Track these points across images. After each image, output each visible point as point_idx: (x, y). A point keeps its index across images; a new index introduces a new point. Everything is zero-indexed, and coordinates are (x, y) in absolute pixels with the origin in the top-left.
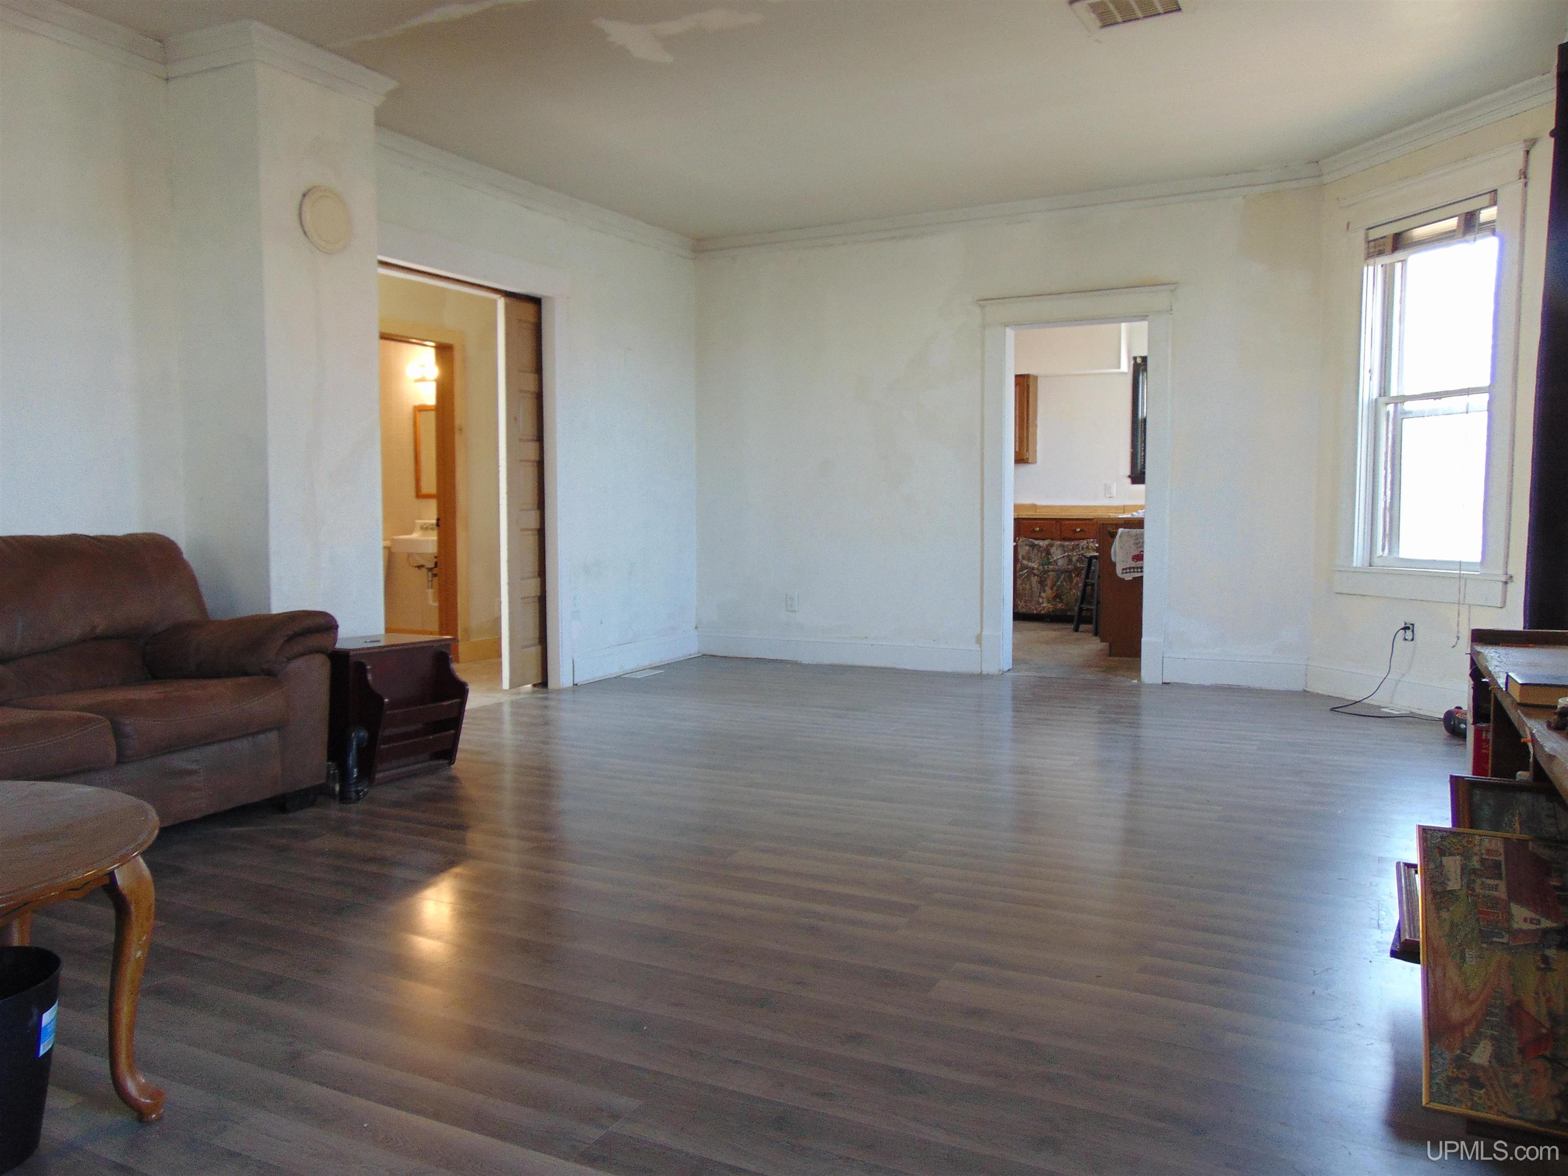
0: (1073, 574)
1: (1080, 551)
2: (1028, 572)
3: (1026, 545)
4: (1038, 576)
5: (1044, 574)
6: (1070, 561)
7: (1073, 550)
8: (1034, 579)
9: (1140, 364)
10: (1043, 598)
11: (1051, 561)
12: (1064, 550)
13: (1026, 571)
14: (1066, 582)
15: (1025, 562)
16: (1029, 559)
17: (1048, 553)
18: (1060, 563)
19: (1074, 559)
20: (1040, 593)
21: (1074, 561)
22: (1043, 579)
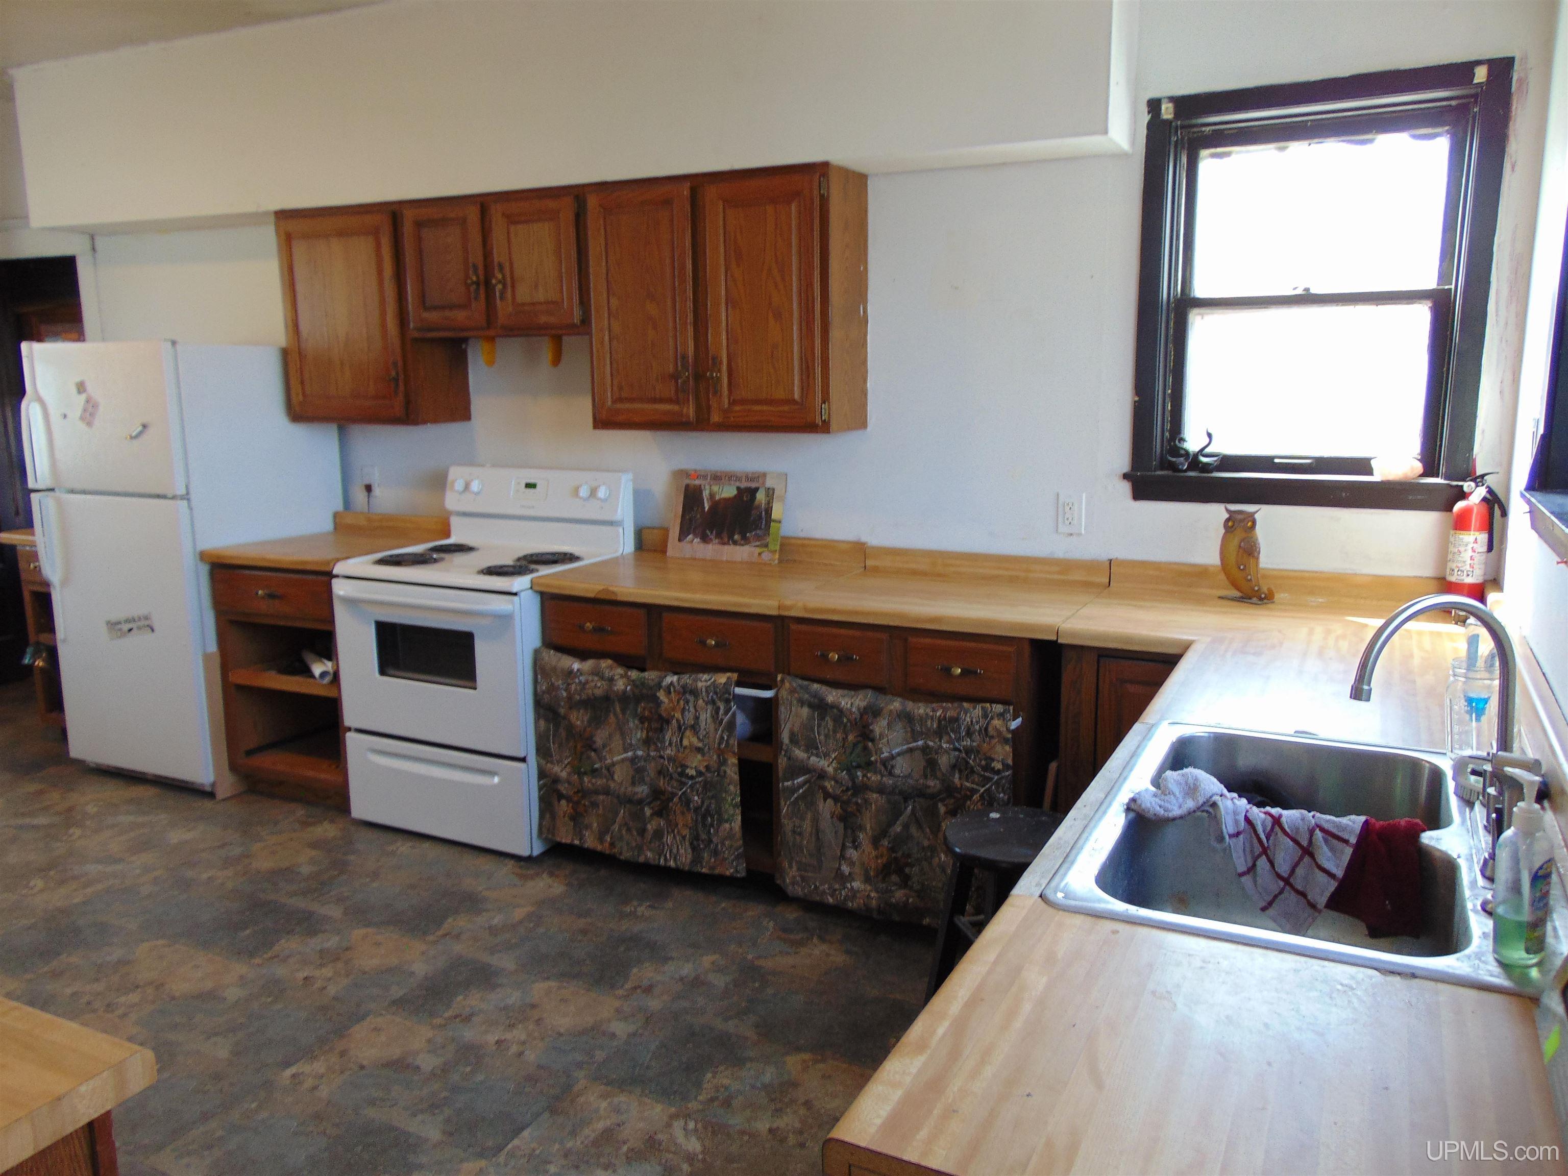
0: (940, 805)
1: (959, 740)
2: (805, 783)
3: (802, 703)
4: (836, 799)
5: (853, 795)
6: (931, 764)
7: (940, 733)
8: (826, 808)
9: (1168, 122)
10: (852, 864)
11: (873, 759)
12: (913, 731)
13: (801, 779)
14: (920, 827)
15: (799, 754)
16: (811, 747)
17: (866, 735)
18: (901, 767)
19: (944, 761)
20: (843, 848)
21: (944, 769)
22: (852, 808)
